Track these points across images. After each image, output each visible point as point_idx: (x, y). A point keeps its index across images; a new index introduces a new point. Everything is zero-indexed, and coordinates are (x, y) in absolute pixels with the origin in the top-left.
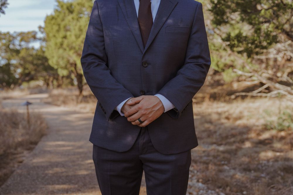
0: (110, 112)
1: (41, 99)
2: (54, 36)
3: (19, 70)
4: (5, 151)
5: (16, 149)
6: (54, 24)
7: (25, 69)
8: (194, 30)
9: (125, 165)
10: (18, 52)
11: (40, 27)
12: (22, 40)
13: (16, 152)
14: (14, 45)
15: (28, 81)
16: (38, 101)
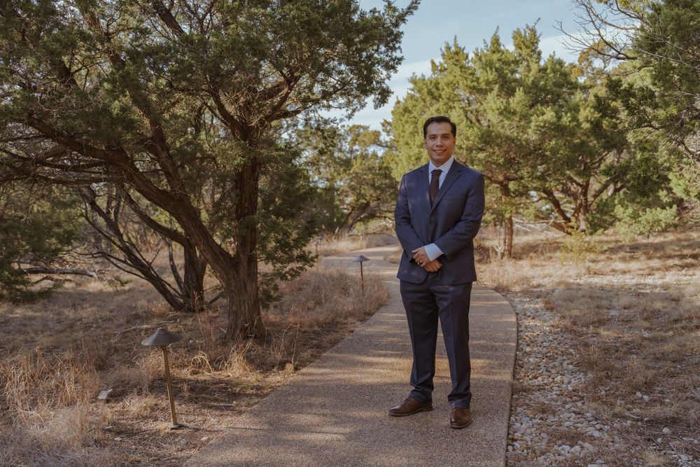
0: (410, 259)
1: (386, 254)
2: (407, 144)
3: (350, 199)
4: (333, 319)
5: (346, 318)
6: (407, 122)
7: (360, 196)
8: (470, 194)
9: (420, 295)
10: (347, 164)
11: (385, 124)
12: (354, 141)
13: (346, 321)
14: (340, 150)
15: (365, 220)
16: (381, 258)
